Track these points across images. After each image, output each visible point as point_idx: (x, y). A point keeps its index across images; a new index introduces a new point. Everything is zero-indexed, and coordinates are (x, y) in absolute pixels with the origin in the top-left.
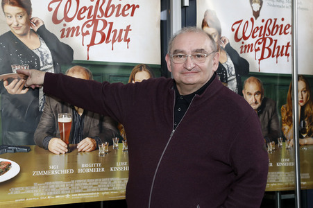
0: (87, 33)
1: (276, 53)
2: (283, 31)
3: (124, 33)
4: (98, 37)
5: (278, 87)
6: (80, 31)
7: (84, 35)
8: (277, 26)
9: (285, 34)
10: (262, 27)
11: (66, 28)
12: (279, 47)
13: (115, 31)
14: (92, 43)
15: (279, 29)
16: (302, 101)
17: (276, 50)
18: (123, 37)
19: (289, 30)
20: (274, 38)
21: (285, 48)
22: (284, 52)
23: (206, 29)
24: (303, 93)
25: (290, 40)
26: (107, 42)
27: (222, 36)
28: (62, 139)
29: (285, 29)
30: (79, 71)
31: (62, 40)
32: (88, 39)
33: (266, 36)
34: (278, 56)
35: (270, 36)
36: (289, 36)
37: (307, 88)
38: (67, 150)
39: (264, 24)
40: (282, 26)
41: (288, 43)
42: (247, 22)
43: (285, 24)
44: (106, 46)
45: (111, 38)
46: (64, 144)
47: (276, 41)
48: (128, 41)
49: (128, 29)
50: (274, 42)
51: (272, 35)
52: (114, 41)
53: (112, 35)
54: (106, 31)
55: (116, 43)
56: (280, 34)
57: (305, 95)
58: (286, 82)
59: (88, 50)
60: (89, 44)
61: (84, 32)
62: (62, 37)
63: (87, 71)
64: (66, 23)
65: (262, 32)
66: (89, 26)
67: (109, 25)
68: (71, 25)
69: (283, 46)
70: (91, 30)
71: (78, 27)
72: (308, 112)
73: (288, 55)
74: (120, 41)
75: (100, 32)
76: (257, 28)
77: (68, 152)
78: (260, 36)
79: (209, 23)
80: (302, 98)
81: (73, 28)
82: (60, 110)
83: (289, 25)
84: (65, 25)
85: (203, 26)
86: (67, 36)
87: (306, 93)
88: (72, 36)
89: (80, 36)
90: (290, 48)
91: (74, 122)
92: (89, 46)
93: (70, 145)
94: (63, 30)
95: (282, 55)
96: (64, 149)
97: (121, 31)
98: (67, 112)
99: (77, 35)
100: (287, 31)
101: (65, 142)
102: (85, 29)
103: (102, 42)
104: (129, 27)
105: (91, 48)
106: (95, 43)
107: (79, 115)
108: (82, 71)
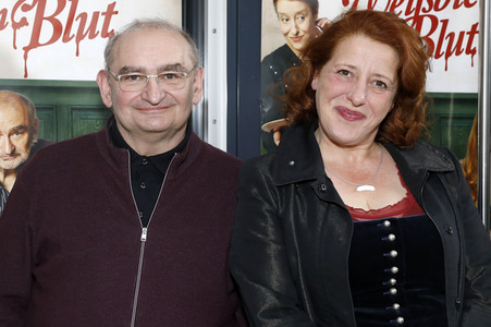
0: (24, 22)
1: (444, 48)
3: (101, 19)
4: (47, 30)
5: (450, 121)
6: (8, 19)
7: (16, 26)
9: (468, 5)
12: (452, 35)
13: (84, 16)
14: (35, 43)
17: (445, 43)
18: (99, 27)
20: (440, 15)
21: (466, 37)
22: (464, 45)
23: (283, 3)
25: (477, 20)
26: (65, 40)
27: (320, 16)
32: (25, 35)
33: (421, 13)
34: (448, 54)
35: (432, 12)
41: (474, 27)
44: (64, 49)
45: (74, 30)
47: (445, 22)
49: (111, 11)
50: (440, 25)
51: (437, 9)
52: (80, 37)
53: (76, 25)
54: (63, 18)
55: (86, 42)
56: (456, 6)
59: (26, 57)
61: (17, 19)
63: (23, 101)
65: (414, 5)
66: (26, 8)
67: (69, 5)
69: (462, 34)
70: (31, 16)
71: (4, 11)
73: (473, 52)
74: (92, 36)
75: (51, 19)
78: (408, 12)
89: (9, 29)
90: (476, 36)
92: (27, 49)
95: (458, 53)
97: (96, 15)
99: (3, 27)
102: (19, 14)
103: (53, 40)
104: (112, 6)
105: (31, 52)
106: (41, 42)
107: (5, 190)
108: (13, 100)
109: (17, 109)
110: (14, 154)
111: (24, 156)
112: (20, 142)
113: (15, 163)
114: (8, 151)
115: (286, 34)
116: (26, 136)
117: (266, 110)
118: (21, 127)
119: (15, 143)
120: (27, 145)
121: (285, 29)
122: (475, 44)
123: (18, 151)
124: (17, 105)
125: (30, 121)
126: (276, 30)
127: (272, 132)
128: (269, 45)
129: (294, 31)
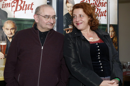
0: (14, 6)
1: (100, 15)
2: (103, 5)
3: (30, 6)
4: (19, 8)
7: (12, 7)
8: (101, 3)
9: (104, 6)
10: (94, 3)
11: (4, 3)
12: (101, 12)
13: (27, 5)
14: (16, 10)
15: (102, 4)
16: (112, 36)
17: (100, 14)
18: (30, 7)
19: (106, 5)
20: (99, 8)
21: (104, 13)
22: (104, 14)
23: (68, 4)
24: (112, 32)
25: (106, 9)
26: (23, 10)
28: (2, 52)
29: (104, 4)
30: (10, 22)
31: (2, 9)
32: (14, 8)
34: (101, 16)
35: (97, 7)
36: (106, 7)
37: (114, 30)
38: (4, 57)
39: (94, 2)
40: (103, 3)
41: (106, 10)
42: (87, 1)
43: (104, 2)
46: (3, 54)
47: (100, 9)
48: (32, 9)
49: (32, 4)
50: (99, 10)
51: (98, 7)
52: (26, 9)
53: (25, 7)
54: (22, 5)
56: (102, 6)
57: (113, 33)
58: (104, 28)
59: (14, 13)
60: (15, 10)
61: (12, 5)
62: (3, 7)
63: (14, 23)
64: (4, 1)
66: (14, 3)
67: (23, 2)
68: (6, 2)
69: (103, 12)
70: (15, 4)
71: (10, 3)
72: (114, 41)
73: (106, 16)
74: (28, 9)
75: (20, 5)
76: (92, 3)
77: (5, 58)
79: (69, 2)
80: (112, 35)
81: (8, 3)
82: (1, 40)
83: (106, 2)
84: (4, 2)
85: (66, 3)
86: (5, 7)
87: (114, 33)
88: (7, 7)
89: (11, 7)
90: (106, 13)
91: (7, 45)
92: (14, 12)
93: (6, 55)
94: (3, 5)
95: (103, 16)
96: (3, 56)
97: (29, 5)
98: (4, 40)
99: (9, 7)
100: (105, 5)
101: (3, 53)
102: (13, 4)
103: (20, 10)
104: (32, 3)
105: (15, 12)
106: (17, 10)
107: (10, 42)
108: (11, 22)
109: (12, 24)
110: (11, 34)
111: (14, 34)
112: (13, 31)
113: (12, 36)
114: (10, 33)
115: (68, 11)
116: (14, 30)
117: (64, 26)
118: (13, 28)
119: (12, 31)
120: (14, 32)
121: (68, 9)
122: (106, 14)
123: (12, 33)
124: (12, 23)
125: (15, 27)
126: (67, 9)
127: (66, 31)
128: (65, 13)
129: (70, 10)
